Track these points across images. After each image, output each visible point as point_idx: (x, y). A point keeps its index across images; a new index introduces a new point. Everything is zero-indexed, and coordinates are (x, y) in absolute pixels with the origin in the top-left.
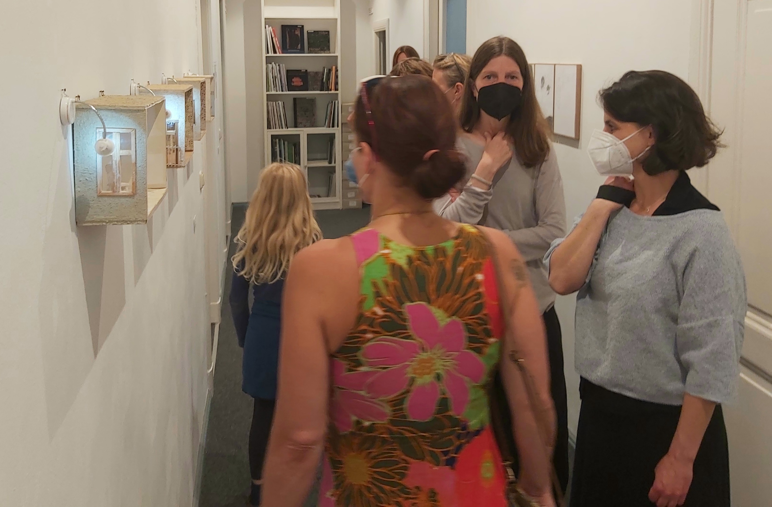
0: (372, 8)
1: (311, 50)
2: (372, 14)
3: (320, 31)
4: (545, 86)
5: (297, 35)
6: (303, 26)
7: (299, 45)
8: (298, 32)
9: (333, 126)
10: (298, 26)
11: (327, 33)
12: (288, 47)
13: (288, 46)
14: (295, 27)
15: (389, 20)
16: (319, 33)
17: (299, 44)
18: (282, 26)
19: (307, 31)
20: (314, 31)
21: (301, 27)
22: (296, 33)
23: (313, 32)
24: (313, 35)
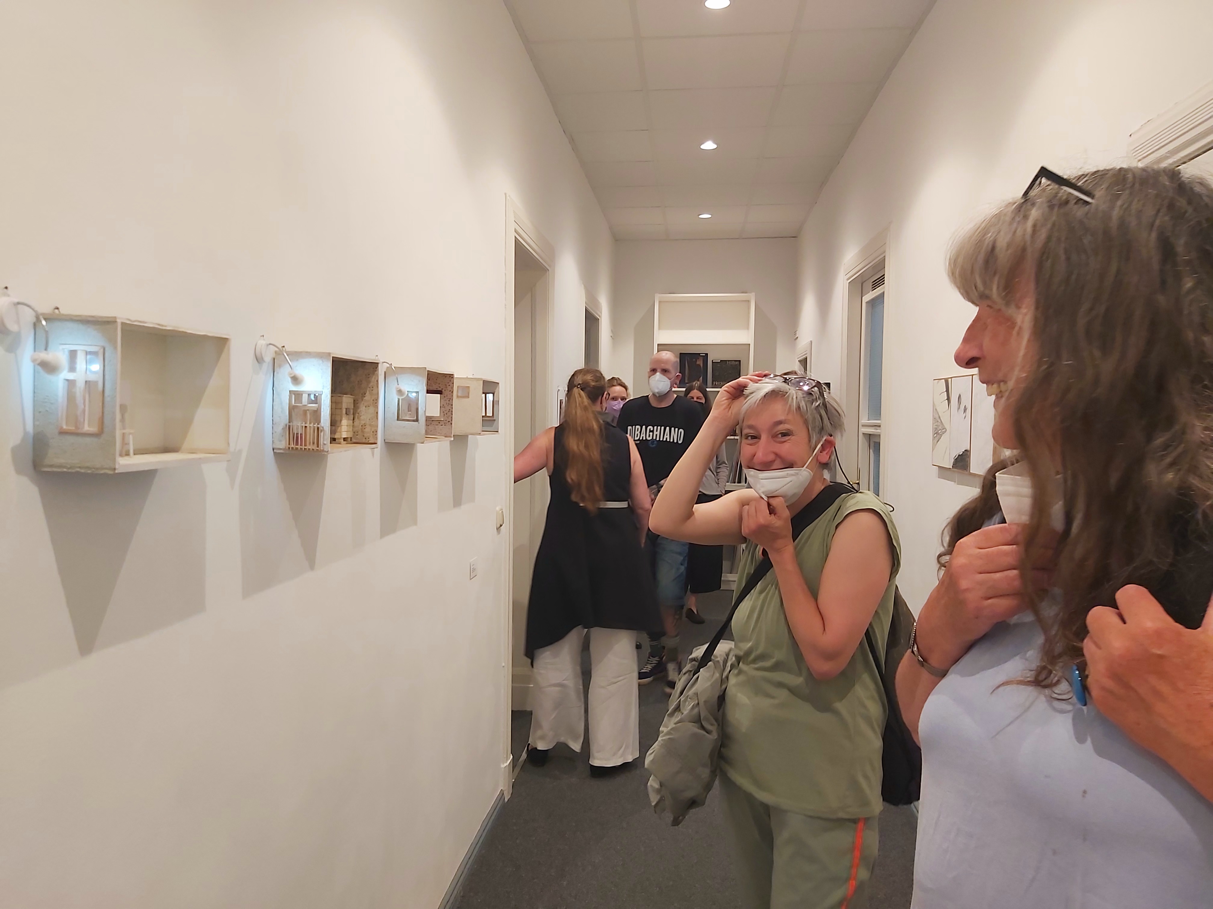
0: (797, 330)
1: (715, 384)
2: (797, 337)
3: (729, 361)
4: (962, 408)
5: (699, 365)
6: (707, 354)
7: (702, 378)
8: (700, 362)
9: (739, 482)
10: (701, 355)
11: (737, 363)
12: (686, 381)
13: (686, 379)
14: (695, 356)
15: (811, 342)
16: (727, 362)
17: (700, 377)
18: (680, 354)
19: (713, 361)
20: (721, 361)
21: (704, 355)
22: (698, 363)
23: (719, 361)
24: (719, 365)
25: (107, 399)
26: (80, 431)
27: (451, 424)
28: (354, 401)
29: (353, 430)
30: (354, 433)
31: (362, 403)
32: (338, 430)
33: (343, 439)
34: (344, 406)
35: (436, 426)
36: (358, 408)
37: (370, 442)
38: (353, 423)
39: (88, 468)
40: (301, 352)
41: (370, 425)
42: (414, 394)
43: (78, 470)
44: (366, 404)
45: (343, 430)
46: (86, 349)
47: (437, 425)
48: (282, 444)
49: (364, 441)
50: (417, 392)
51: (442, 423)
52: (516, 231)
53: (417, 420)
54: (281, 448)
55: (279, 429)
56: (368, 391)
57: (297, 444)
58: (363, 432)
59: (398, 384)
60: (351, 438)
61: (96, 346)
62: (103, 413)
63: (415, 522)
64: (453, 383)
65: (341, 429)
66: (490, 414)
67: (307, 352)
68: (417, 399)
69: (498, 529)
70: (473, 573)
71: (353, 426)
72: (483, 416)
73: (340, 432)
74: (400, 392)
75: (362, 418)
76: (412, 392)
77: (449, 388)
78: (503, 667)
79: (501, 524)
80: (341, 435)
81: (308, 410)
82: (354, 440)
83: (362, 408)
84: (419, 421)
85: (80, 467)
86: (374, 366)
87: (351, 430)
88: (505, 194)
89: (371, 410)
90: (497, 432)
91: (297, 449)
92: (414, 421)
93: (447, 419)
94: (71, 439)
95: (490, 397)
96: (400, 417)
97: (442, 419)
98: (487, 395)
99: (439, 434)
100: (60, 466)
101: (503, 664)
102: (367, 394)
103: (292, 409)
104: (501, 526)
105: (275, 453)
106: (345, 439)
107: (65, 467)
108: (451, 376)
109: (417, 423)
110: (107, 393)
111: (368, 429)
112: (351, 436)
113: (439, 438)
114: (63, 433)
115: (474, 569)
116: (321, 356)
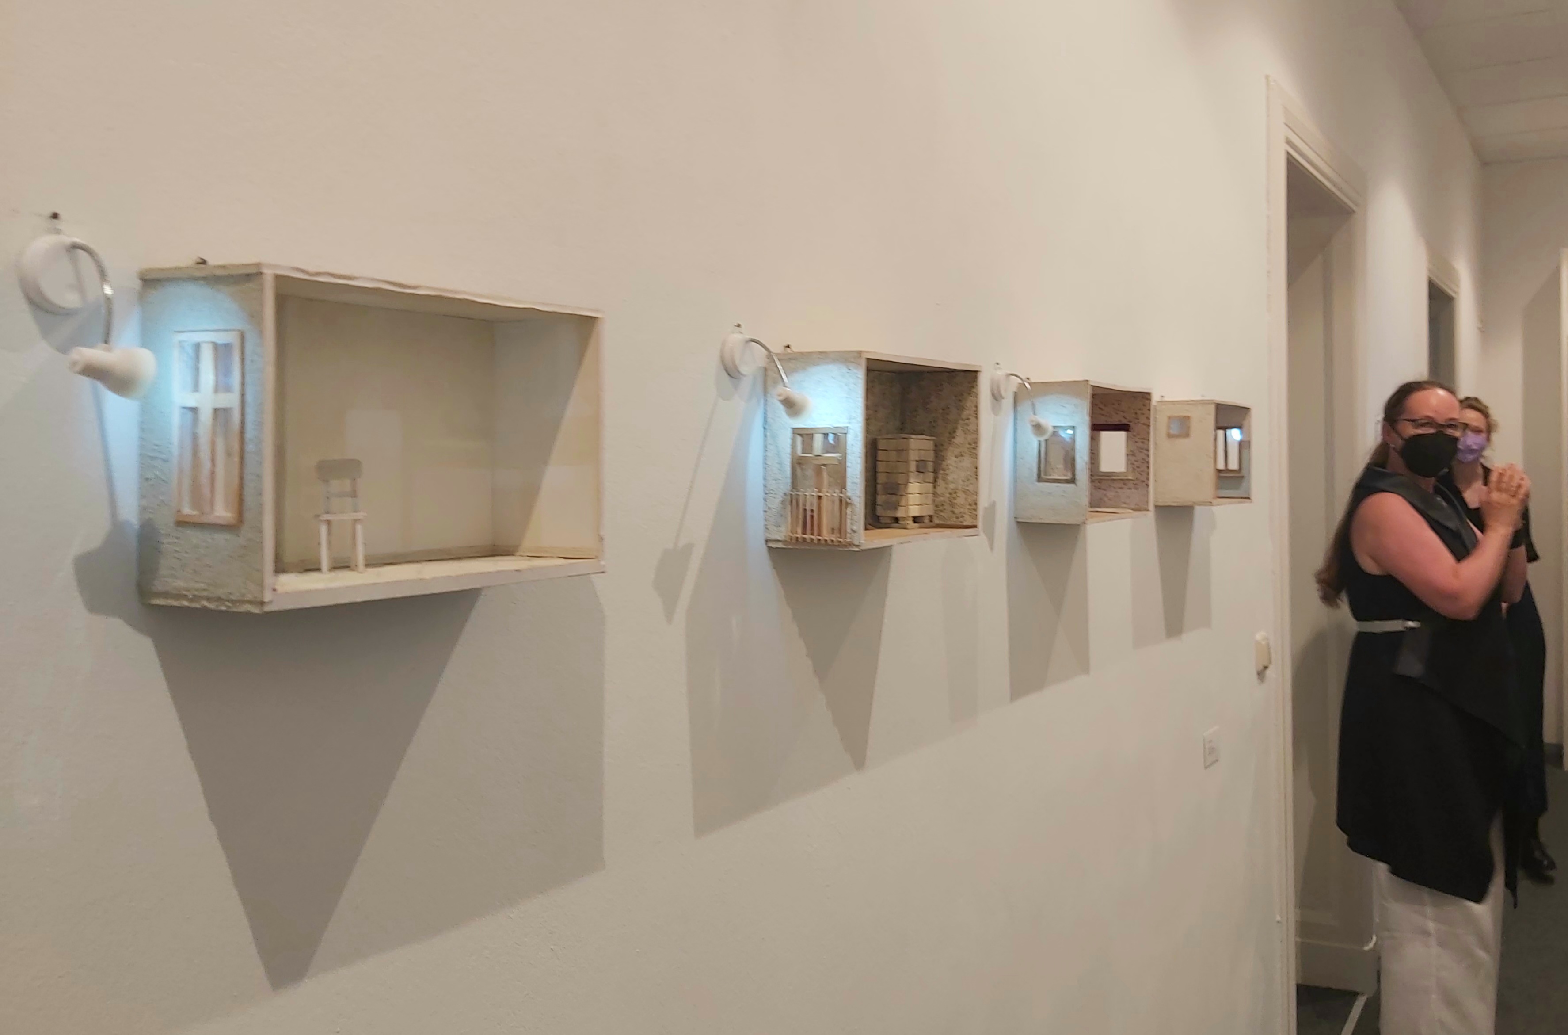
25: (250, 447)
26: (205, 519)
27: (1147, 485)
28: (936, 446)
29: (934, 501)
30: (937, 506)
31: (951, 448)
32: (903, 503)
33: (911, 519)
34: (913, 456)
35: (1119, 491)
36: (943, 459)
37: (965, 524)
38: (935, 487)
39: (219, 599)
40: (811, 353)
41: (965, 492)
42: (1070, 432)
43: (205, 603)
44: (957, 451)
45: (911, 503)
46: (214, 340)
47: (1121, 488)
48: (781, 533)
49: (953, 521)
50: (1073, 428)
51: (1131, 485)
52: (1289, 142)
53: (1073, 481)
54: (779, 538)
55: (776, 502)
56: (959, 426)
57: (804, 533)
58: (952, 505)
59: (1035, 414)
60: (931, 516)
61: (230, 330)
62: (241, 478)
63: (1084, 667)
64: (1149, 410)
65: (907, 500)
66: (1233, 465)
67: (821, 353)
68: (1073, 439)
69: (1261, 674)
70: (1211, 756)
71: (935, 494)
72: (1220, 471)
73: (906, 506)
74: (1038, 428)
75: (950, 478)
76: (1065, 428)
77: (1143, 420)
78: (1278, 922)
79: (1265, 664)
80: (907, 511)
81: (824, 465)
82: (936, 521)
83: (951, 460)
84: (1078, 483)
85: (208, 599)
86: (970, 377)
87: (930, 501)
88: (1267, 77)
89: (967, 462)
90: (1249, 498)
91: (804, 539)
92: (1067, 481)
93: (1138, 476)
94: (195, 536)
95: (1235, 435)
96: (1042, 475)
97: (1130, 478)
98: (1228, 431)
99: (1125, 506)
100: (179, 596)
101: (1278, 918)
102: (959, 432)
103: (798, 463)
104: (1266, 668)
105: (770, 548)
106: (916, 520)
107: (185, 597)
108: (1145, 396)
109: (1072, 486)
110: (249, 434)
111: (961, 500)
112: (931, 514)
113: (1123, 513)
114: (182, 523)
115: (1212, 750)
116: (845, 358)
